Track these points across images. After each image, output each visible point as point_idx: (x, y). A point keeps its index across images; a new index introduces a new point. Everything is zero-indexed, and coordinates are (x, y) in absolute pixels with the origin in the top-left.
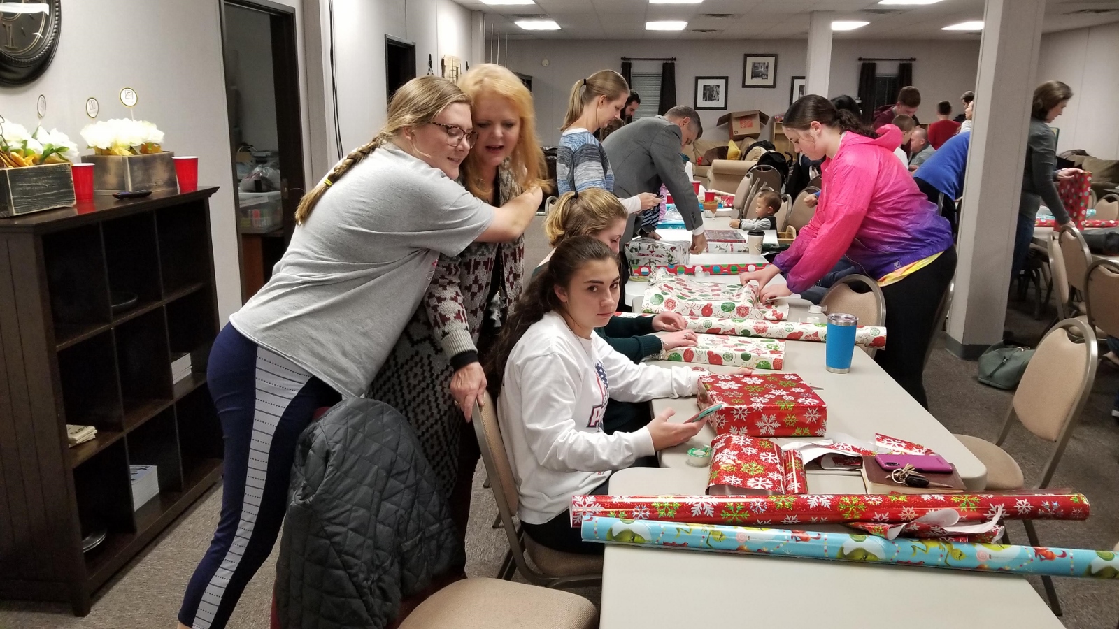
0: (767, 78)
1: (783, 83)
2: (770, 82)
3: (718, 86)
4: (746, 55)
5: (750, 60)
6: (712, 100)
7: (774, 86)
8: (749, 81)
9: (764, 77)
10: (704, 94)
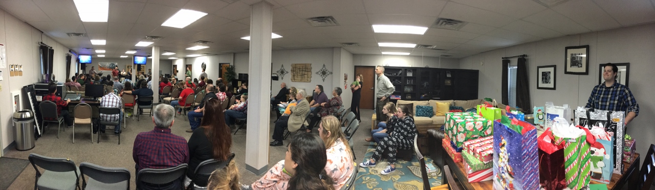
0: (581, 67)
1: (594, 69)
2: (583, 70)
3: (550, 72)
4: (567, 48)
5: (570, 52)
6: (547, 83)
7: (587, 73)
8: (569, 69)
9: (580, 66)
10: (543, 79)
